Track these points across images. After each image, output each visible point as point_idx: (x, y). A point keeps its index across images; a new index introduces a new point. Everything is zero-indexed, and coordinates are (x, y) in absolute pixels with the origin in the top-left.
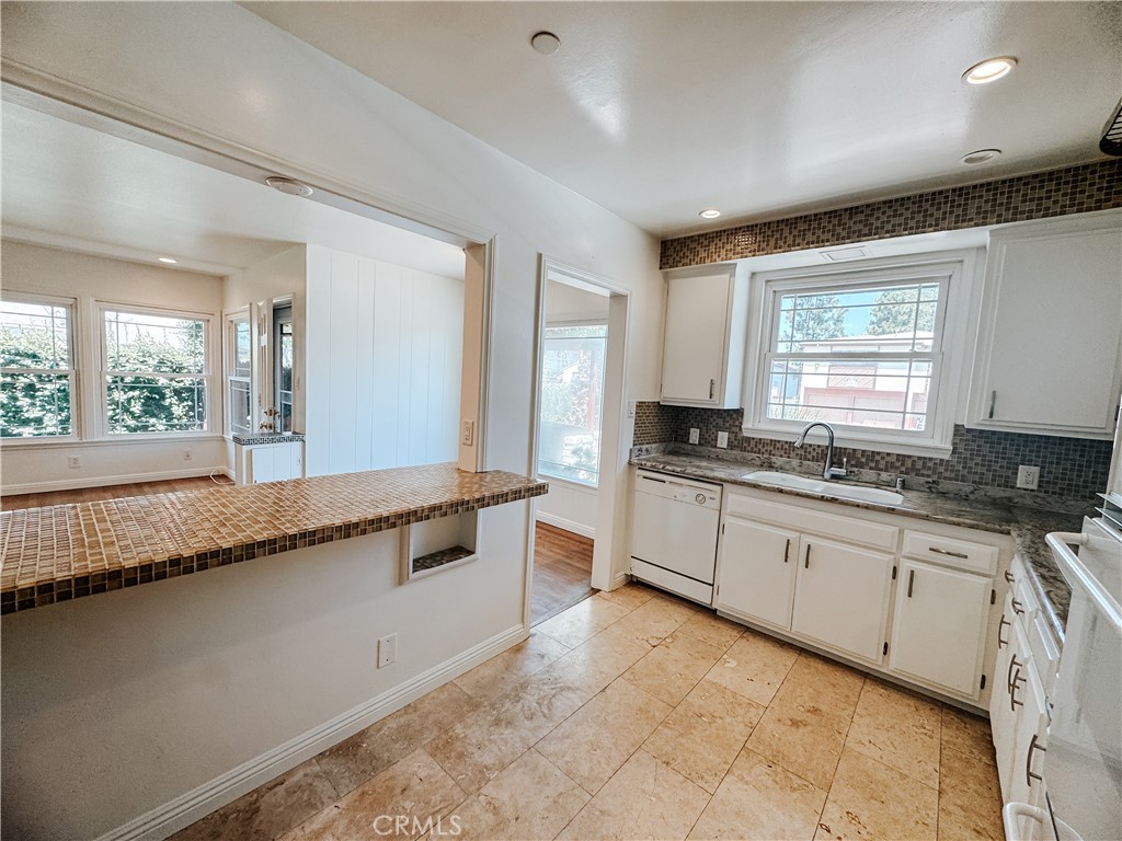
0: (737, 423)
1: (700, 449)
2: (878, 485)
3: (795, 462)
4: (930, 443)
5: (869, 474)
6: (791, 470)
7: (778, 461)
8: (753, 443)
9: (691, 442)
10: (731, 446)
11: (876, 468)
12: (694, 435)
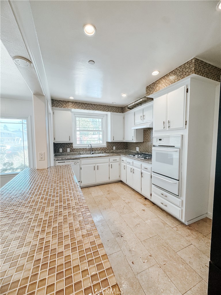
0: (71, 146)
1: (63, 153)
2: (99, 153)
3: (85, 152)
4: (103, 145)
5: (97, 152)
6: (84, 154)
7: (81, 153)
8: (76, 150)
9: (60, 152)
10: (71, 151)
11: (98, 151)
12: (61, 150)
